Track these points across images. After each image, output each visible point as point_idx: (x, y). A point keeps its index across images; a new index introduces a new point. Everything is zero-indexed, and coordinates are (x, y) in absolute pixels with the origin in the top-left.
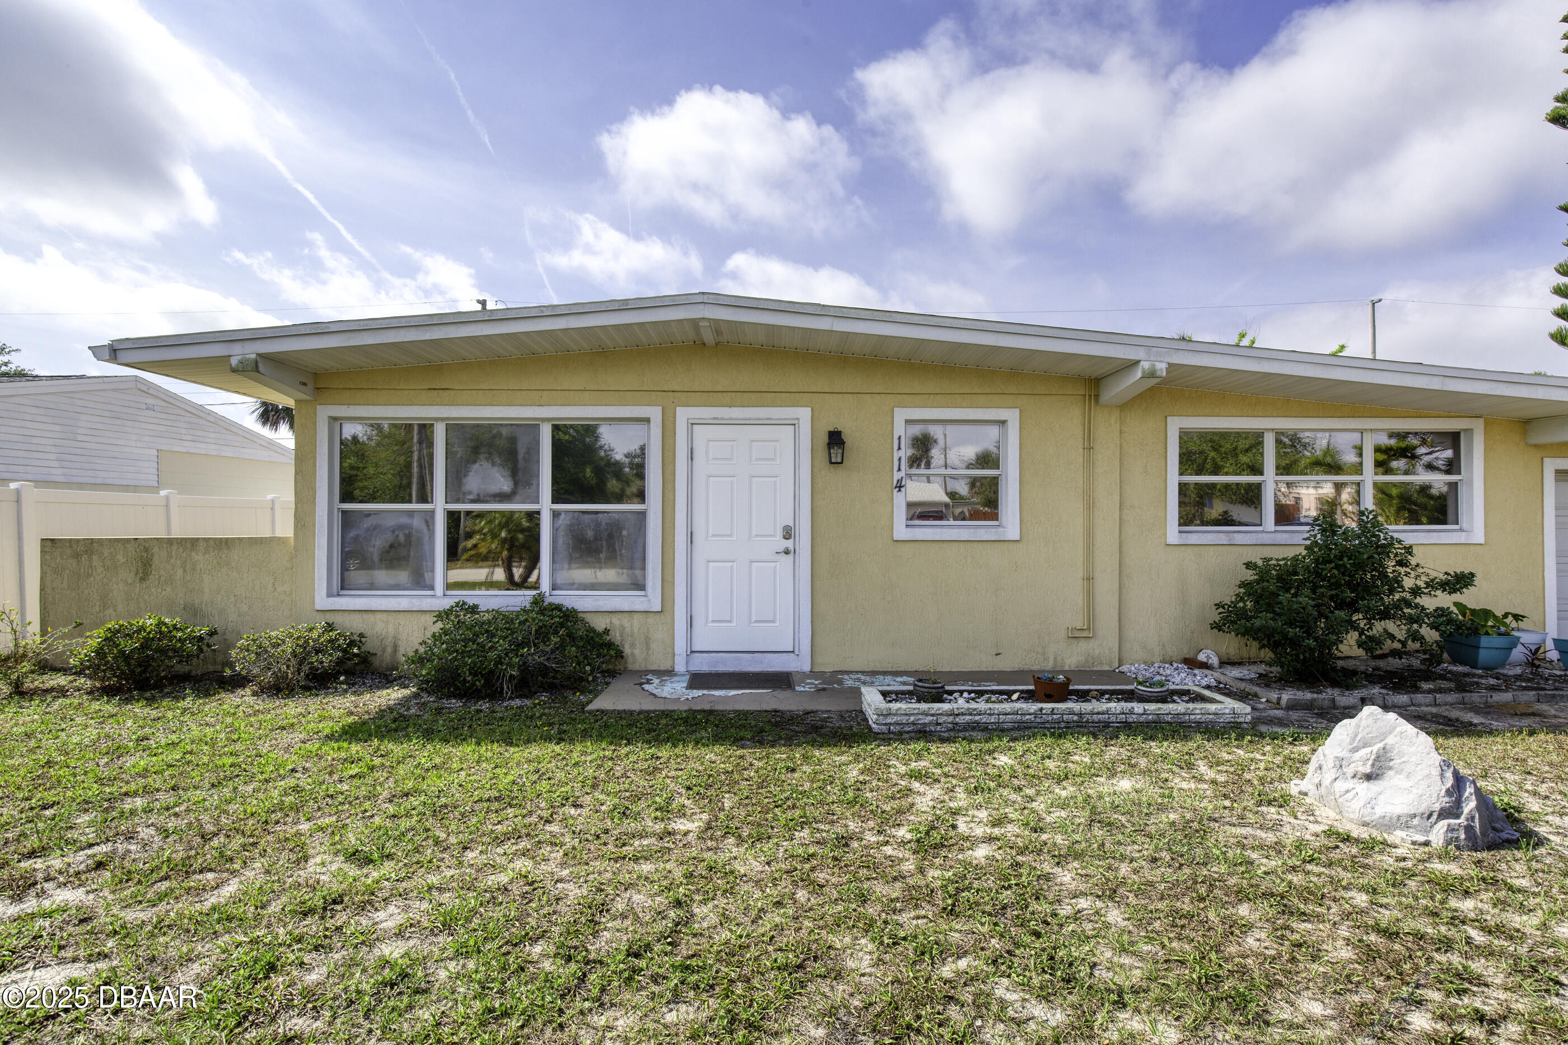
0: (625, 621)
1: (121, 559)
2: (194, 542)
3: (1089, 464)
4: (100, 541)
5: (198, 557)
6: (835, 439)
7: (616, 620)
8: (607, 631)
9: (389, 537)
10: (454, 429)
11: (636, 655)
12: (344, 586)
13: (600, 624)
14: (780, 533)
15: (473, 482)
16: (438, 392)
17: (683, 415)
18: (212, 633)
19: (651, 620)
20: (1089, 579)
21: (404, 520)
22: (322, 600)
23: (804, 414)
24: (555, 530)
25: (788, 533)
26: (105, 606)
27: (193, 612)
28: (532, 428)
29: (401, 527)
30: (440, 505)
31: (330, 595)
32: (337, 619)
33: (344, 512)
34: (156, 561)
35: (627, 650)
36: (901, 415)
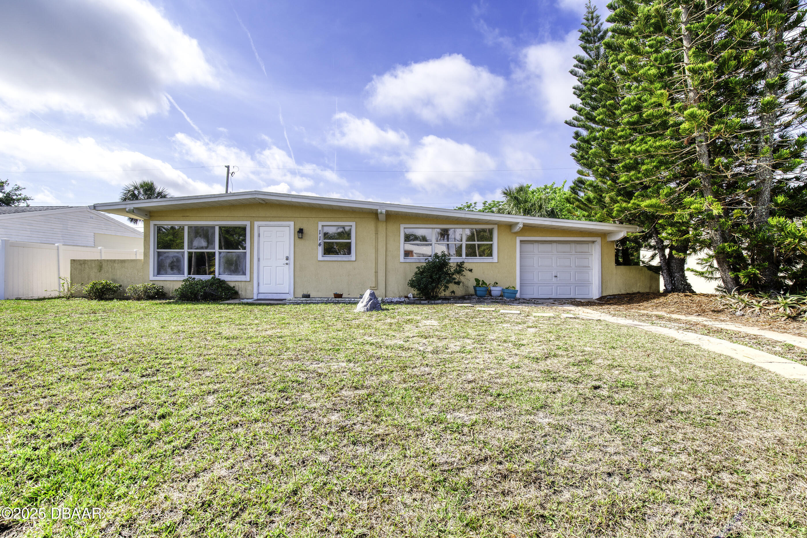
0: (239, 284)
1: (93, 265)
2: (114, 261)
3: (377, 238)
4: (88, 260)
5: (116, 265)
6: (301, 231)
7: (237, 284)
8: (234, 287)
9: (171, 259)
10: (190, 227)
11: (242, 293)
12: (159, 273)
13: (232, 285)
14: (285, 258)
15: (196, 243)
16: (185, 217)
17: (256, 224)
18: (120, 286)
19: (247, 283)
20: (376, 272)
21: (176, 254)
22: (152, 278)
23: (292, 223)
24: (220, 258)
25: (287, 259)
26: (89, 279)
27: (115, 281)
28: (213, 227)
29: (175, 257)
30: (186, 250)
31: (154, 276)
32: (156, 283)
33: (158, 252)
34: (104, 266)
35: (240, 292)
36: (320, 224)
